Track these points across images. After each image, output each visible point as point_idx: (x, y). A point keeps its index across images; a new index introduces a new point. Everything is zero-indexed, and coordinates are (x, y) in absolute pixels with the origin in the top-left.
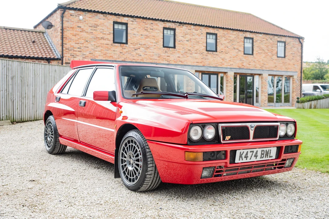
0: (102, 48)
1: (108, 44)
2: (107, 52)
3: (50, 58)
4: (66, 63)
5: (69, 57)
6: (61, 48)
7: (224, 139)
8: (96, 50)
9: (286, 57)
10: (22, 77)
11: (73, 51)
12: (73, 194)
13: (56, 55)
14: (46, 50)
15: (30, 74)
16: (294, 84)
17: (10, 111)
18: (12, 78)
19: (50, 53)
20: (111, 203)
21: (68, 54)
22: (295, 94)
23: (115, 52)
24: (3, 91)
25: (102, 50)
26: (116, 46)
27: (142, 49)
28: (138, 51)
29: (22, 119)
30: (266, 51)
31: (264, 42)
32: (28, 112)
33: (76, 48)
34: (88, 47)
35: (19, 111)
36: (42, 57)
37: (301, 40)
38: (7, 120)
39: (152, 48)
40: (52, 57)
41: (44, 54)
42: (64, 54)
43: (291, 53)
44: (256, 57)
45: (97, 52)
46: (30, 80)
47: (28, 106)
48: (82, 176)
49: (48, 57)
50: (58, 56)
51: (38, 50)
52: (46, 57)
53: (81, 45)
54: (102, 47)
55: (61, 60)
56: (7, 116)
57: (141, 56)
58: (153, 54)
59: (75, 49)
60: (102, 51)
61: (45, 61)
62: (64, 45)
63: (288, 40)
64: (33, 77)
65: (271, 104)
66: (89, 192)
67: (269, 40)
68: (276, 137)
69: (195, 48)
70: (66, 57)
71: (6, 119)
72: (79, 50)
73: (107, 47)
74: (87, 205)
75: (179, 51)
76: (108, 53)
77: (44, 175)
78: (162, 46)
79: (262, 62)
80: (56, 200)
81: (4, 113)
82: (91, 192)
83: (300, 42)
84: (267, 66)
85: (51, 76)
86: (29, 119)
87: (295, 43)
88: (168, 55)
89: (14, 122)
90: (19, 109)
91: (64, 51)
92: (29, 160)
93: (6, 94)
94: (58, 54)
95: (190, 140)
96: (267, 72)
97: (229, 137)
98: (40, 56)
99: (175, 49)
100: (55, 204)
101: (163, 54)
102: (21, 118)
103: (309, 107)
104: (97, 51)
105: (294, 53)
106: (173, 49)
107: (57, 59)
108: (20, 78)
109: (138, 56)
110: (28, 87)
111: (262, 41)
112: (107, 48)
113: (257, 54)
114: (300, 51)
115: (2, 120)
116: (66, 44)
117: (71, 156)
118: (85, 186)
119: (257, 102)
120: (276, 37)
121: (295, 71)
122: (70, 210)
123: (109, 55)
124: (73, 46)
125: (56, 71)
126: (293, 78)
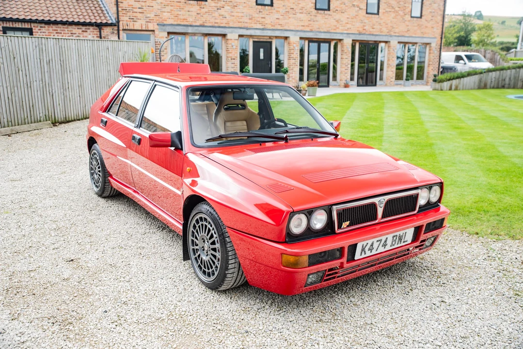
0: (172, 8)
1: (180, 2)
2: (179, 13)
3: (101, 23)
4: (123, 30)
5: (126, 21)
6: (115, 9)
7: (340, 227)
8: (164, 10)
9: (423, 17)
10: (62, 60)
11: (133, 12)
12: (125, 293)
13: (109, 18)
14: (95, 11)
15: (72, 55)
16: (432, 54)
17: (50, 109)
18: (49, 63)
19: (101, 15)
20: (177, 317)
21: (125, 17)
22: (431, 67)
23: (190, 13)
24: (38, 81)
25: (172, 10)
26: (191, 5)
27: (227, 8)
28: (222, 12)
29: (66, 118)
30: (397, 9)
32: (74, 108)
33: (136, 8)
34: (153, 7)
35: (61, 108)
36: (90, 22)
38: (46, 121)
39: (241, 7)
40: (104, 21)
41: (92, 17)
42: (120, 17)
43: (430, 10)
44: (382, 18)
45: (165, 14)
46: (73, 63)
47: (74, 100)
48: (139, 250)
49: (99, 21)
50: (112, 20)
51: (84, 11)
52: (95, 22)
53: (143, 4)
54: (172, 6)
55: (116, 25)
56: (45, 115)
57: (226, 18)
58: (242, 15)
59: (135, 10)
60: (172, 12)
61: (95, 28)
62: (119, 3)
64: (77, 59)
65: (400, 82)
66: (147, 289)
68: (415, 210)
69: (301, 6)
70: (123, 21)
71: (45, 119)
72: (140, 10)
73: (179, 6)
74: (142, 322)
75: (278, 10)
76: (180, 15)
77: (87, 246)
78: (255, 4)
79: (390, 25)
80: (100, 309)
81: (41, 112)
82: (151, 288)
84: (397, 30)
85: (102, 56)
86: (75, 118)
88: (263, 16)
89: (56, 123)
90: (61, 104)
91: (119, 13)
92: (69, 210)
93: (41, 85)
94: (112, 18)
95: (289, 234)
96: (396, 38)
97: (348, 223)
98: (88, 21)
99: (273, 8)
100: (98, 321)
101: (257, 15)
102: (64, 116)
103: (448, 88)
104: (165, 12)
105: (433, 11)
106: (270, 7)
107: (111, 25)
108: (59, 62)
109: (222, 18)
110: (71, 74)
112: (178, 8)
113: (384, 13)
114: (442, 9)
115: (40, 121)
116: (122, 3)
117: (127, 202)
118: (142, 275)
119: (381, 79)
121: (433, 37)
122: (118, 335)
123: (181, 17)
124: (132, 5)
125: (108, 49)
126: (430, 47)
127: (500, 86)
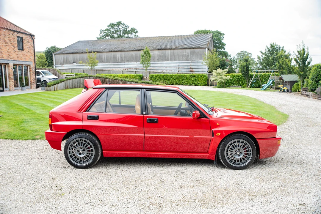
9: (24, 50)
16: (31, 71)
22: (32, 79)
30: (10, 44)
31: (8, 36)
37: (33, 37)
43: (27, 46)
44: (2, 49)
63: (25, 36)
65: (17, 88)
67: (11, 35)
79: (7, 53)
83: (32, 38)
84: (12, 57)
87: (29, 39)
96: (12, 61)
105: (29, 47)
111: (6, 36)
113: (3, 46)
114: (33, 46)
119: (6, 87)
120: (16, 33)
121: (31, 61)
126: (30, 67)
127: (74, 87)
